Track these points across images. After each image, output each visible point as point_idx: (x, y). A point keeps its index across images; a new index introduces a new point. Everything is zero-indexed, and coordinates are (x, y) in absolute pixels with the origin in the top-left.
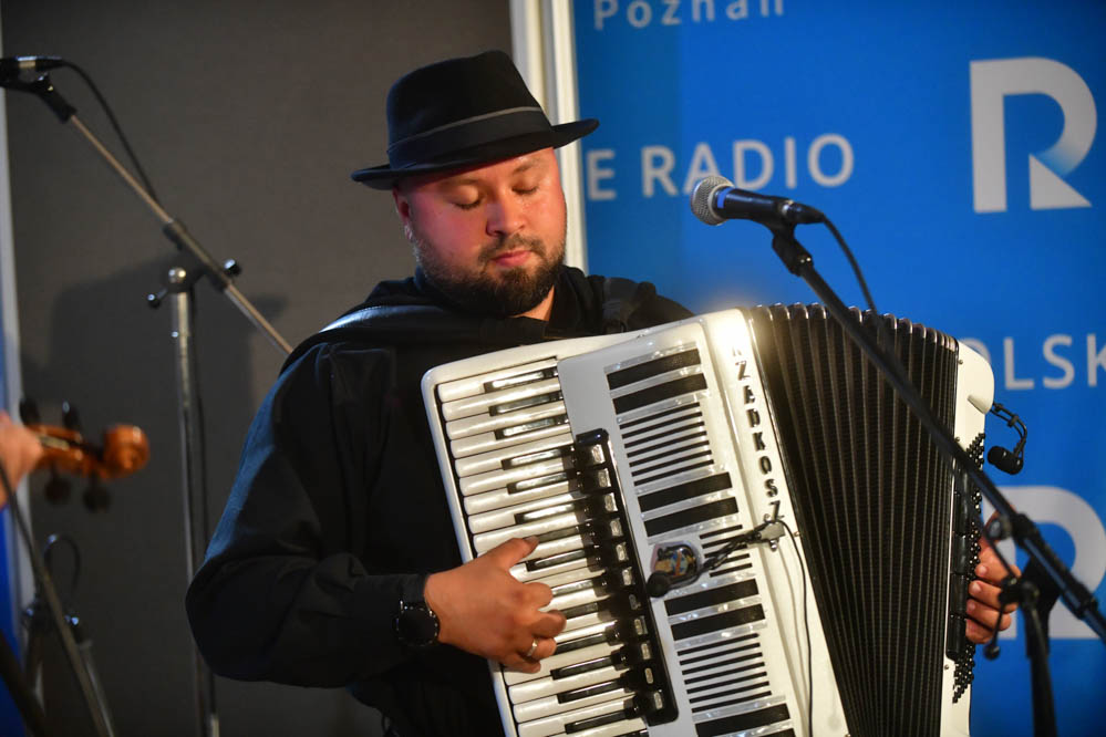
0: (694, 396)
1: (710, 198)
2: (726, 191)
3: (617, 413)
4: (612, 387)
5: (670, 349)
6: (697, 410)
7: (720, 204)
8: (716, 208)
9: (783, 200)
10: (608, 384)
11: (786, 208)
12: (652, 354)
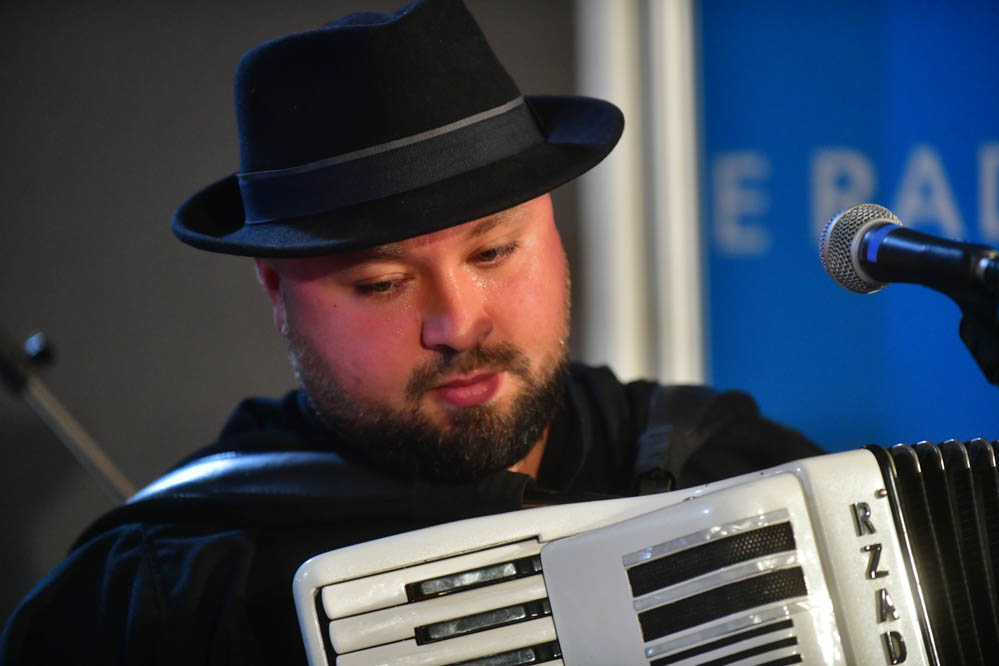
0: (784, 608)
1: (855, 244)
2: (884, 231)
3: (647, 638)
4: (637, 592)
5: (739, 522)
6: (789, 633)
7: (872, 256)
8: (864, 262)
9: (980, 250)
10: (629, 587)
11: (984, 263)
12: (707, 531)
